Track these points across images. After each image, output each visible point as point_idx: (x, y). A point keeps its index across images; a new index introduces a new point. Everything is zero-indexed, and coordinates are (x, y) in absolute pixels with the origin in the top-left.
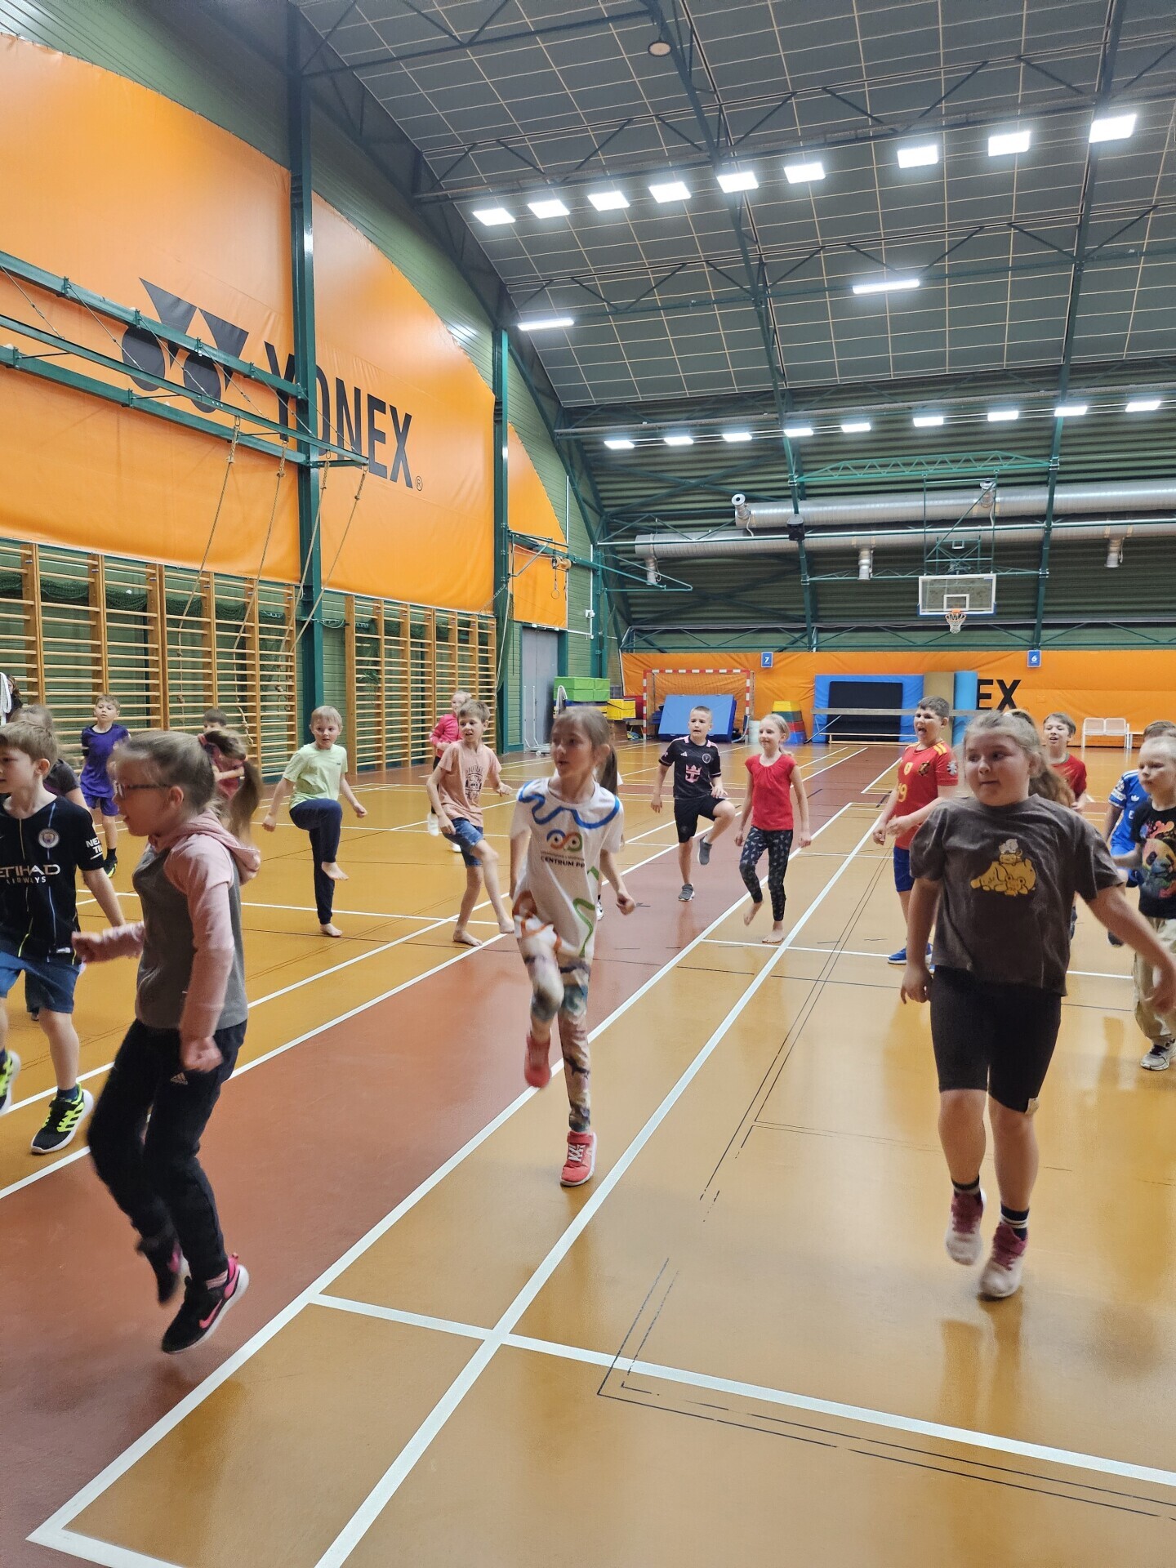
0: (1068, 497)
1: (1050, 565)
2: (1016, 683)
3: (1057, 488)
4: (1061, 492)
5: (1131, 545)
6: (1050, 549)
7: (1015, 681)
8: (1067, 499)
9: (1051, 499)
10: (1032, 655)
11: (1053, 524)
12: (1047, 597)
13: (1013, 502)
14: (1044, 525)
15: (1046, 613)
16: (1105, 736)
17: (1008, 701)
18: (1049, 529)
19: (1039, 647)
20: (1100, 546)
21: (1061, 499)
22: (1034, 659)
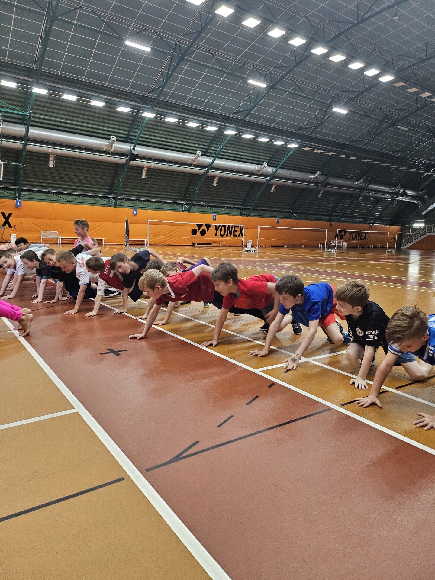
0: (34, 132)
1: (25, 162)
2: (10, 214)
3: (30, 127)
4: (32, 129)
5: (58, 158)
6: (26, 155)
7: (9, 213)
8: (33, 133)
9: (27, 132)
10: (17, 202)
11: (28, 143)
12: (23, 177)
13: (9, 129)
14: (23, 142)
15: (23, 184)
16: (51, 239)
17: (7, 222)
18: (26, 145)
19: (19, 199)
20: (46, 156)
21: (31, 132)
22: (18, 204)
